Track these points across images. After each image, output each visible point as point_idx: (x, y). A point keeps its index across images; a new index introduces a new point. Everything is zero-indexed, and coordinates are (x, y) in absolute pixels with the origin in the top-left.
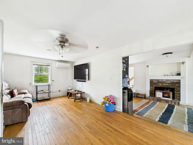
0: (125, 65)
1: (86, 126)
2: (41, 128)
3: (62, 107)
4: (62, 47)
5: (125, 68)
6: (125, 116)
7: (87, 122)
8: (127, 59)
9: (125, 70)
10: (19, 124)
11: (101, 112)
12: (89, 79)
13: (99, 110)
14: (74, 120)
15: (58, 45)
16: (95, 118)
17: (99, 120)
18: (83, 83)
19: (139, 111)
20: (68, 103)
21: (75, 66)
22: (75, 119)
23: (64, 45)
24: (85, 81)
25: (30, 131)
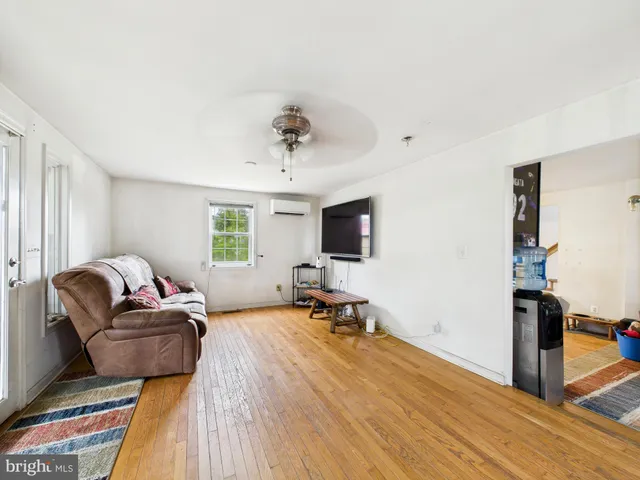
0: (523, 198)
1: (368, 420)
2: (228, 401)
3: (285, 342)
4: (290, 147)
5: (522, 210)
6: (526, 407)
7: (371, 406)
8: (530, 175)
9: (521, 217)
10: (175, 379)
11: (421, 376)
12: (372, 253)
13: (411, 366)
14: (327, 390)
15: (278, 143)
16: (400, 395)
17: (416, 407)
18: (353, 265)
19: (596, 393)
20: (304, 329)
21: (324, 210)
22: (330, 389)
23: (296, 141)
24: (358, 260)
25: (201, 406)
